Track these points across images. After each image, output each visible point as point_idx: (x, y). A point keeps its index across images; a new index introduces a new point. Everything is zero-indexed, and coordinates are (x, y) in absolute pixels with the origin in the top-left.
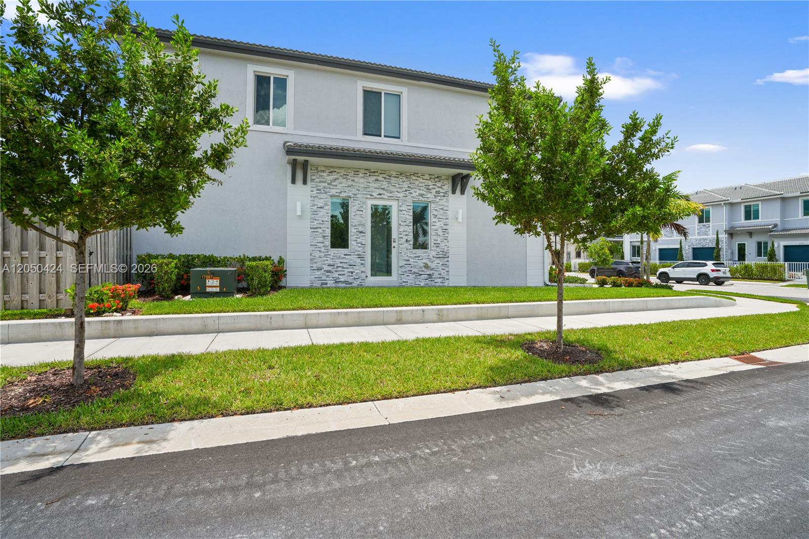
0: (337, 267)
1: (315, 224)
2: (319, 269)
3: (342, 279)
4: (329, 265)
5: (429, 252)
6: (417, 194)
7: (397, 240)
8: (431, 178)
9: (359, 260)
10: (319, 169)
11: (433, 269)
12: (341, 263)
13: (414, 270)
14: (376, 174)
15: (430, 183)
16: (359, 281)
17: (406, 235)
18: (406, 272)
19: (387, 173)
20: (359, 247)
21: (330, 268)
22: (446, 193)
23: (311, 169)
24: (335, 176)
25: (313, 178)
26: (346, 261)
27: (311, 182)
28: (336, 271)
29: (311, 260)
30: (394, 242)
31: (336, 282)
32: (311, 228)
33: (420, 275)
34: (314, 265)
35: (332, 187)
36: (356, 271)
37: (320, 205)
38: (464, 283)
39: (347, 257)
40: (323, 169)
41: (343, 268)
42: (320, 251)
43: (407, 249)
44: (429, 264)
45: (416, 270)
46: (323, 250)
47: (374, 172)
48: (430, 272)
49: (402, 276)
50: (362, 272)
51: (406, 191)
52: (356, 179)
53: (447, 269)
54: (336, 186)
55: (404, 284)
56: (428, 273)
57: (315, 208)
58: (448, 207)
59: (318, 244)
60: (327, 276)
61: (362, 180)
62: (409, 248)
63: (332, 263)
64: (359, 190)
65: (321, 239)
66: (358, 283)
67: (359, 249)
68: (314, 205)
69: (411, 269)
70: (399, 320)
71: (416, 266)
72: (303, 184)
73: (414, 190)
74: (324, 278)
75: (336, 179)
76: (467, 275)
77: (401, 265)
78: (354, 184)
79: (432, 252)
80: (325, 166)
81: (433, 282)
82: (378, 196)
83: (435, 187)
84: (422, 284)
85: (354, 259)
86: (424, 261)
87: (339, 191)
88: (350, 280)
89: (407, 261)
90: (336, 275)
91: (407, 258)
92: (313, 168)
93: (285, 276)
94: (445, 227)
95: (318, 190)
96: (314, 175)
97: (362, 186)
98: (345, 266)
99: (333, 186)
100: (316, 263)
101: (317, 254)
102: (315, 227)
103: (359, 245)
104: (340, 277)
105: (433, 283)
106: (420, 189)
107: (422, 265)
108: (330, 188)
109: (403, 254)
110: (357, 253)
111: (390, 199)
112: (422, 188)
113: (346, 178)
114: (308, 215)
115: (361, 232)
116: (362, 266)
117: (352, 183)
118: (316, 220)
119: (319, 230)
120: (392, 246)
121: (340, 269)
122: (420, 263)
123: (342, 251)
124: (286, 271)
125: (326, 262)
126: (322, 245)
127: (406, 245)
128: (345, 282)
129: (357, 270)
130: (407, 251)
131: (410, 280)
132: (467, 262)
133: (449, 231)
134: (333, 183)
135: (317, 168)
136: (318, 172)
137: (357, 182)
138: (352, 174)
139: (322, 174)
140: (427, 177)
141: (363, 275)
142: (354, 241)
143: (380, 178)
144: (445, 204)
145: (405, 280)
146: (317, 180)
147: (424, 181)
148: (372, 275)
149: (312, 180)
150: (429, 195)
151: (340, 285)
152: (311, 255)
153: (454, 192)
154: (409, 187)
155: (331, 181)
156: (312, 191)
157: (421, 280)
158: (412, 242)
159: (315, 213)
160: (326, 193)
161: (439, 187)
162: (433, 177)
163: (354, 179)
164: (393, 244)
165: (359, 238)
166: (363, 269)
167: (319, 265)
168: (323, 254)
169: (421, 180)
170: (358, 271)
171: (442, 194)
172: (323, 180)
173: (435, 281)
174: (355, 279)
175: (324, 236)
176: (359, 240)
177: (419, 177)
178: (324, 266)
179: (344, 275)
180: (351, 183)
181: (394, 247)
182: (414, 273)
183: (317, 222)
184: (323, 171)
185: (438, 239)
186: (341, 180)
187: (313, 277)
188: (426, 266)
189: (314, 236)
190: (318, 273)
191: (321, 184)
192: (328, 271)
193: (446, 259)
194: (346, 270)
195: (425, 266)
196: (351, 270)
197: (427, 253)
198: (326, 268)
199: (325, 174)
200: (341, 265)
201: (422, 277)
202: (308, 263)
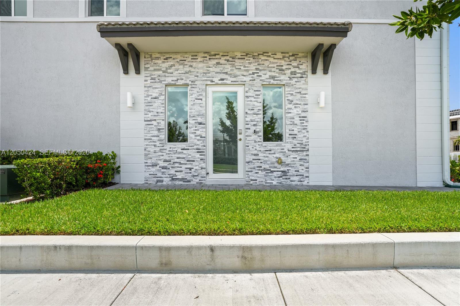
0: (174, 163)
1: (150, 116)
2: (154, 165)
3: (180, 176)
4: (165, 161)
5: (283, 145)
6: (267, 76)
7: (243, 132)
8: (284, 57)
9: (198, 155)
10: (153, 56)
11: (288, 165)
12: (178, 158)
13: (264, 166)
14: (217, 57)
15: (283, 62)
16: (199, 178)
17: (254, 125)
18: (254, 168)
19: (230, 54)
20: (198, 140)
21: (166, 164)
22: (304, 73)
23: (145, 57)
24: (170, 62)
25: (146, 66)
26: (184, 156)
27: (145, 71)
28: (172, 167)
29: (146, 155)
30: (240, 134)
31: (173, 179)
32: (145, 121)
33: (272, 172)
34: (149, 161)
35: (167, 75)
36: (195, 168)
37: (154, 95)
38: (328, 182)
39: (184, 151)
40: (158, 55)
41: (180, 163)
42: (155, 146)
43: (255, 142)
44: (283, 159)
45: (267, 167)
46: (158, 144)
47: (215, 55)
48: (285, 169)
49: (250, 173)
50: (202, 168)
51: (253, 73)
52: (194, 64)
53: (306, 165)
54: (172, 73)
55: (252, 182)
56: (282, 169)
57: (149, 99)
58: (307, 89)
59: (153, 138)
60: (163, 173)
61: (201, 65)
62: (258, 140)
63: (168, 158)
64: (197, 76)
65: (156, 133)
66: (197, 181)
67: (198, 143)
68: (148, 96)
69: (261, 164)
70: (166, 264)
71: (266, 161)
72: (136, 73)
73: (263, 72)
74: (159, 175)
75: (171, 66)
76: (333, 172)
77: (247, 160)
78: (192, 70)
79: (287, 144)
80: (159, 53)
81: (288, 180)
82: (220, 82)
83: (290, 67)
84: (274, 183)
85: (193, 154)
86: (277, 155)
87: (175, 79)
88: (188, 177)
89: (255, 155)
90: (172, 172)
91: (256, 152)
92: (147, 56)
93: (119, 172)
94: (303, 114)
95: (152, 79)
96: (148, 64)
97: (201, 71)
98: (182, 162)
99: (169, 73)
100: (151, 158)
101: (152, 149)
102: (149, 119)
103: (199, 138)
104: (177, 174)
105: (288, 182)
106: (270, 71)
107: (275, 160)
108: (165, 76)
109: (250, 147)
110: (195, 147)
111: (234, 84)
112: (273, 69)
113: (182, 64)
114: (142, 106)
115: (200, 124)
116: (202, 162)
117: (190, 69)
118: (150, 112)
119: (153, 122)
120: (238, 138)
121: (177, 165)
122: (272, 158)
123: (178, 146)
124: (119, 167)
125: (162, 157)
126: (158, 138)
127: (254, 137)
128: (182, 179)
129: (196, 166)
130: (255, 144)
131: (260, 178)
132: (333, 156)
133: (309, 118)
134: (169, 71)
135: (151, 56)
136: (152, 60)
137: (195, 68)
138: (190, 59)
139: (156, 61)
140: (279, 56)
141: (203, 172)
142: (193, 133)
143: (222, 61)
144: (303, 86)
145: (253, 178)
146: (151, 68)
147: (276, 61)
148: (215, 171)
149: (146, 69)
150: (283, 77)
151: (177, 183)
152: (145, 150)
153: (314, 72)
154: (257, 69)
155: (167, 69)
156: (146, 81)
157: (273, 178)
158: (261, 134)
159: (149, 104)
160: (161, 82)
161: (294, 67)
162: (287, 55)
163: (191, 64)
164: (239, 137)
165: (198, 130)
166: (203, 165)
167: (154, 160)
168: (157, 149)
169: (272, 60)
170: (197, 168)
171: (299, 75)
172: (158, 68)
173: (291, 179)
174: (194, 176)
175: (159, 129)
176: (198, 133)
177: (269, 56)
178: (159, 162)
179: (181, 171)
180: (187, 69)
181: (240, 140)
182: (265, 169)
183: (152, 114)
184: (158, 58)
185: (295, 129)
186: (177, 66)
187: (147, 174)
188: (280, 162)
189: (148, 129)
190: (153, 170)
191: (156, 72)
192: (163, 168)
193: (305, 153)
194: (184, 166)
195: (278, 162)
196: (189, 166)
197: (280, 145)
198: (162, 164)
199: (159, 62)
200: (178, 160)
201: (275, 174)
202: (142, 159)
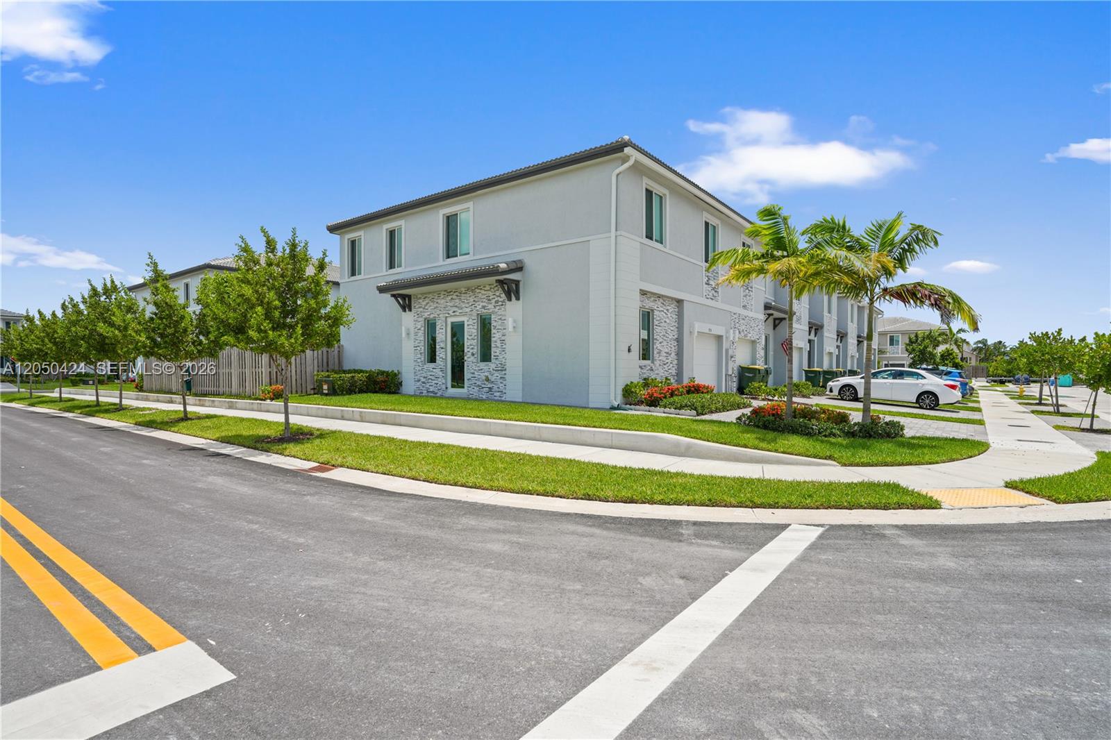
0: (428, 379)
1: (416, 343)
2: (419, 381)
3: (431, 389)
4: (424, 377)
6: (480, 307)
8: (491, 288)
9: (441, 373)
11: (493, 382)
12: (431, 375)
13: (478, 383)
14: (452, 293)
15: (491, 293)
17: (472, 349)
18: (472, 385)
19: (459, 291)
20: (441, 361)
22: (503, 301)
23: (414, 301)
24: (427, 300)
25: (414, 306)
26: (433, 374)
27: (414, 309)
28: (428, 382)
29: (414, 373)
31: (428, 392)
32: (414, 347)
33: (483, 388)
34: (416, 377)
37: (419, 327)
38: (521, 400)
39: (434, 370)
40: (420, 296)
41: (431, 379)
42: (419, 366)
43: (476, 362)
44: (490, 377)
45: (480, 383)
46: (420, 364)
47: (450, 292)
48: (491, 386)
49: (470, 389)
50: (445, 384)
51: (472, 305)
52: (439, 301)
53: (504, 382)
54: (428, 309)
55: (471, 396)
56: (489, 386)
57: (416, 330)
58: (505, 316)
59: (418, 360)
60: (423, 386)
61: (443, 301)
62: (477, 360)
63: (426, 375)
64: (442, 310)
65: (419, 356)
66: (442, 393)
67: (441, 363)
68: (415, 328)
69: (475, 382)
71: (479, 379)
72: (410, 311)
73: (478, 303)
74: (421, 388)
75: (427, 304)
76: (523, 390)
77: (470, 377)
79: (492, 365)
80: (421, 294)
82: (453, 314)
83: (494, 296)
84: (484, 397)
85: (438, 372)
86: (486, 374)
87: (429, 313)
88: (436, 390)
89: (472, 373)
90: (427, 385)
91: (472, 371)
92: (415, 297)
93: (401, 383)
94: (503, 338)
95: (417, 314)
96: (415, 304)
97: (443, 306)
98: (433, 379)
99: (426, 309)
100: (417, 375)
101: (418, 368)
102: (416, 345)
103: (441, 359)
104: (430, 387)
105: (493, 397)
106: (482, 302)
107: (484, 378)
108: (424, 312)
109: (470, 367)
110: (440, 367)
111: (462, 314)
112: (484, 300)
113: (433, 301)
114: (412, 336)
115: (444, 348)
116: (444, 379)
117: (437, 305)
118: (416, 340)
119: (418, 348)
121: (430, 381)
122: (483, 376)
123: (432, 365)
124: (402, 380)
125: (423, 375)
126: (424, 360)
127: (472, 358)
128: (433, 392)
129: (440, 382)
130: (473, 364)
131: (475, 392)
132: (523, 375)
133: (506, 341)
135: (417, 299)
136: (418, 302)
137: (439, 304)
138: (436, 297)
140: (488, 288)
141: (444, 387)
142: (438, 356)
143: (454, 297)
144: (503, 313)
145: (471, 393)
146: (417, 307)
147: (486, 292)
148: (453, 386)
150: (490, 306)
152: (414, 369)
153: (510, 299)
154: (474, 301)
155: (425, 306)
156: (414, 316)
157: (483, 393)
158: (479, 355)
159: (416, 334)
160: (421, 316)
161: (498, 296)
162: (493, 287)
164: (465, 358)
166: (446, 381)
167: (418, 377)
168: (420, 368)
169: (483, 292)
171: (500, 303)
172: (420, 306)
173: (495, 394)
174: (439, 389)
175: (424, 353)
176: (441, 355)
177: (481, 289)
178: (422, 378)
179: (433, 386)
181: (466, 361)
182: (479, 385)
183: (418, 341)
184: (420, 298)
185: (498, 351)
186: (430, 303)
187: (415, 387)
188: (487, 379)
189: (415, 353)
190: (418, 384)
191: (419, 309)
192: (424, 383)
193: (504, 372)
194: (433, 382)
196: (436, 382)
197: (487, 365)
198: (423, 380)
199: (421, 301)
200: (430, 377)
201: (485, 389)
202: (412, 376)
